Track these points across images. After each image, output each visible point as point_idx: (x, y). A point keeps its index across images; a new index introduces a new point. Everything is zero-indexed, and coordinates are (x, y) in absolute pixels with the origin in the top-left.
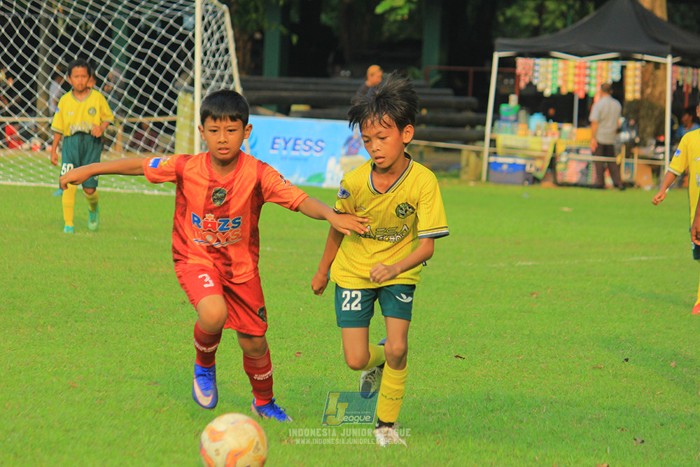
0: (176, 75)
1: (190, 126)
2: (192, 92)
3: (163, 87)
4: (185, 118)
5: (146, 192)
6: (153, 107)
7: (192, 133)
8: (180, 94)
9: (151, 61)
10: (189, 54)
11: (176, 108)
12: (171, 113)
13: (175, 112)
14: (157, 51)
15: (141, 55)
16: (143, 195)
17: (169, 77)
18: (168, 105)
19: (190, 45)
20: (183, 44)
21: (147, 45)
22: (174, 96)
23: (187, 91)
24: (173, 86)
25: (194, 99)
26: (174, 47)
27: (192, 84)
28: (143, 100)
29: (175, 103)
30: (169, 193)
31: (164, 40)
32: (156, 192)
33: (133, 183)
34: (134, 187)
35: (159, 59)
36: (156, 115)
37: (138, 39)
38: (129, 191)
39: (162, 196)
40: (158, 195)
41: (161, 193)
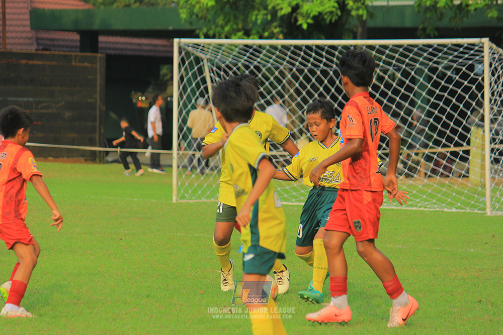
0: (469, 113)
1: (482, 154)
2: (483, 127)
3: (458, 123)
4: (477, 148)
5: (446, 210)
6: (450, 140)
7: (483, 159)
8: (473, 128)
9: (447, 102)
10: (480, 95)
11: (469, 139)
12: (465, 144)
13: (468, 143)
14: (453, 93)
15: (439, 98)
16: (442, 211)
17: (463, 114)
18: (463, 137)
19: (480, 87)
20: (474, 87)
21: (444, 89)
22: (468, 130)
23: (478, 126)
24: (466, 122)
25: (484, 132)
26: (466, 90)
27: (482, 119)
28: (442, 134)
29: (469, 136)
30: (465, 211)
31: (458, 84)
32: (454, 210)
33: (435, 203)
34: (436, 206)
35: (454, 100)
36: (452, 146)
37: (436, 85)
38: (432, 210)
39: (459, 212)
40: (455, 212)
41: (458, 210)
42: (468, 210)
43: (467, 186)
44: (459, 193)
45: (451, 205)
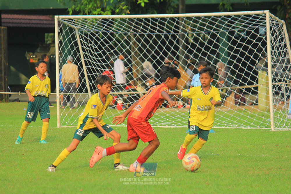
0: (257, 61)
1: (266, 89)
2: (267, 71)
3: (250, 68)
4: (263, 85)
5: (243, 128)
6: (245, 80)
7: (268, 93)
8: (260, 72)
9: (242, 55)
10: (264, 49)
11: (258, 79)
12: (255, 83)
13: (257, 82)
14: (246, 48)
15: (237, 52)
16: (241, 129)
17: (253, 63)
18: (254, 78)
19: (264, 44)
20: (260, 44)
21: (240, 46)
22: (256, 73)
23: (263, 70)
25: (268, 74)
26: (255, 46)
27: (266, 65)
28: (239, 76)
29: (257, 77)
30: (257, 128)
31: (249, 42)
32: (249, 128)
33: (236, 124)
34: (237, 125)
35: (247, 53)
36: (246, 84)
37: (234, 43)
38: (234, 128)
39: (252, 129)
40: (250, 129)
41: (252, 128)
42: (259, 128)
43: (257, 111)
44: (251, 116)
45: (246, 124)
